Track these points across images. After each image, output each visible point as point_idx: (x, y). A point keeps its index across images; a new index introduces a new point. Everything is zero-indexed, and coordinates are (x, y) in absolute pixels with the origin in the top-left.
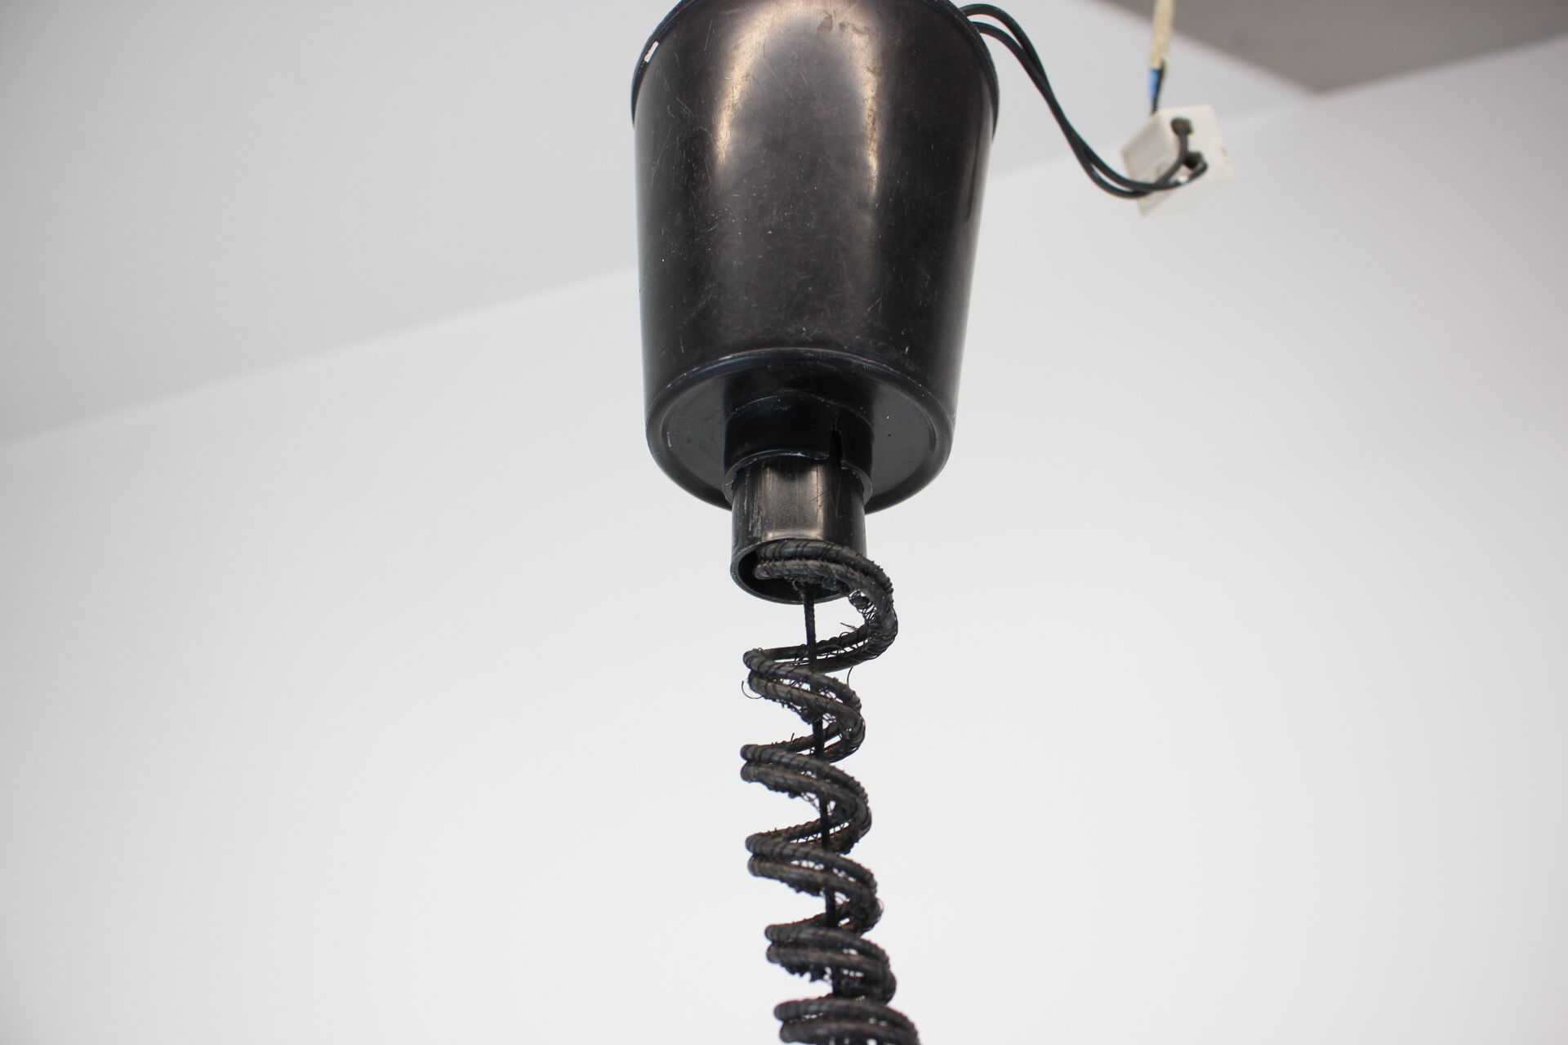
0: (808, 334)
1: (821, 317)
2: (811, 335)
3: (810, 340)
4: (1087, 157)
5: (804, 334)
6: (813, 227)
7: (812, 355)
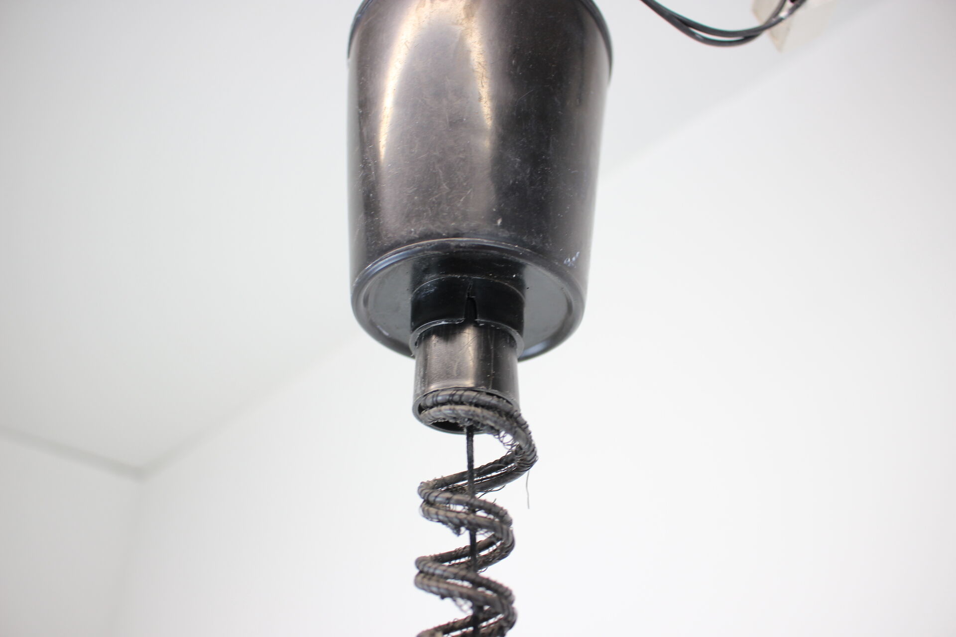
0: (415, 233)
1: (425, 217)
2: (418, 232)
3: (417, 236)
4: (684, 25)
5: (413, 233)
6: (416, 151)
7: (419, 248)
